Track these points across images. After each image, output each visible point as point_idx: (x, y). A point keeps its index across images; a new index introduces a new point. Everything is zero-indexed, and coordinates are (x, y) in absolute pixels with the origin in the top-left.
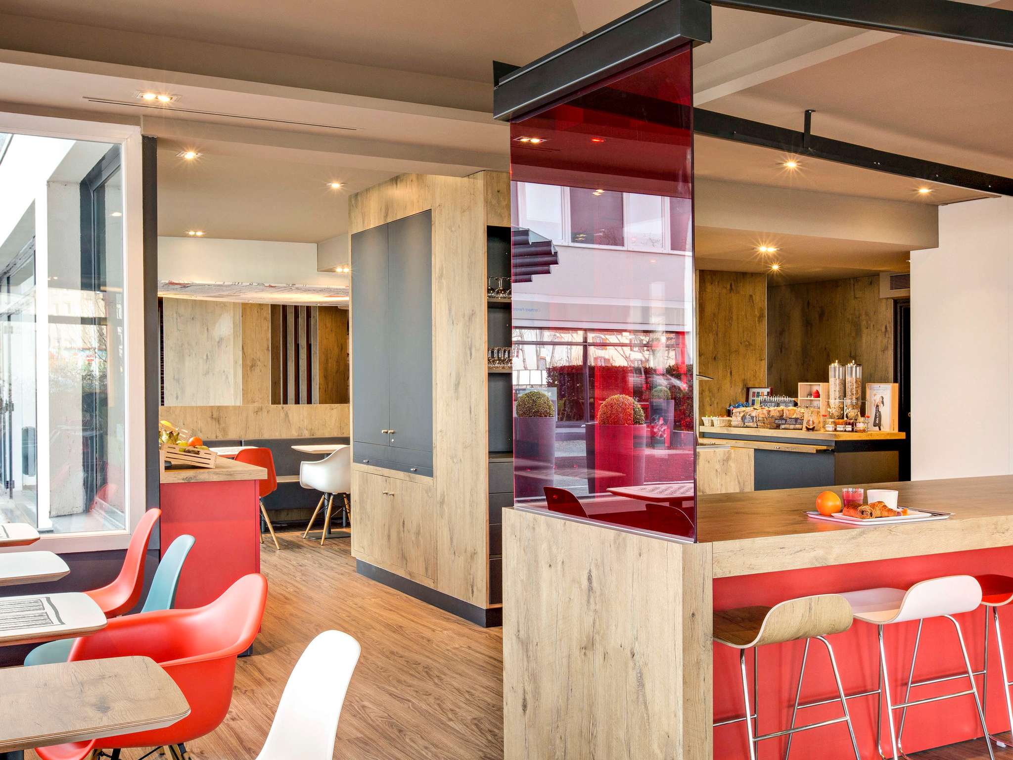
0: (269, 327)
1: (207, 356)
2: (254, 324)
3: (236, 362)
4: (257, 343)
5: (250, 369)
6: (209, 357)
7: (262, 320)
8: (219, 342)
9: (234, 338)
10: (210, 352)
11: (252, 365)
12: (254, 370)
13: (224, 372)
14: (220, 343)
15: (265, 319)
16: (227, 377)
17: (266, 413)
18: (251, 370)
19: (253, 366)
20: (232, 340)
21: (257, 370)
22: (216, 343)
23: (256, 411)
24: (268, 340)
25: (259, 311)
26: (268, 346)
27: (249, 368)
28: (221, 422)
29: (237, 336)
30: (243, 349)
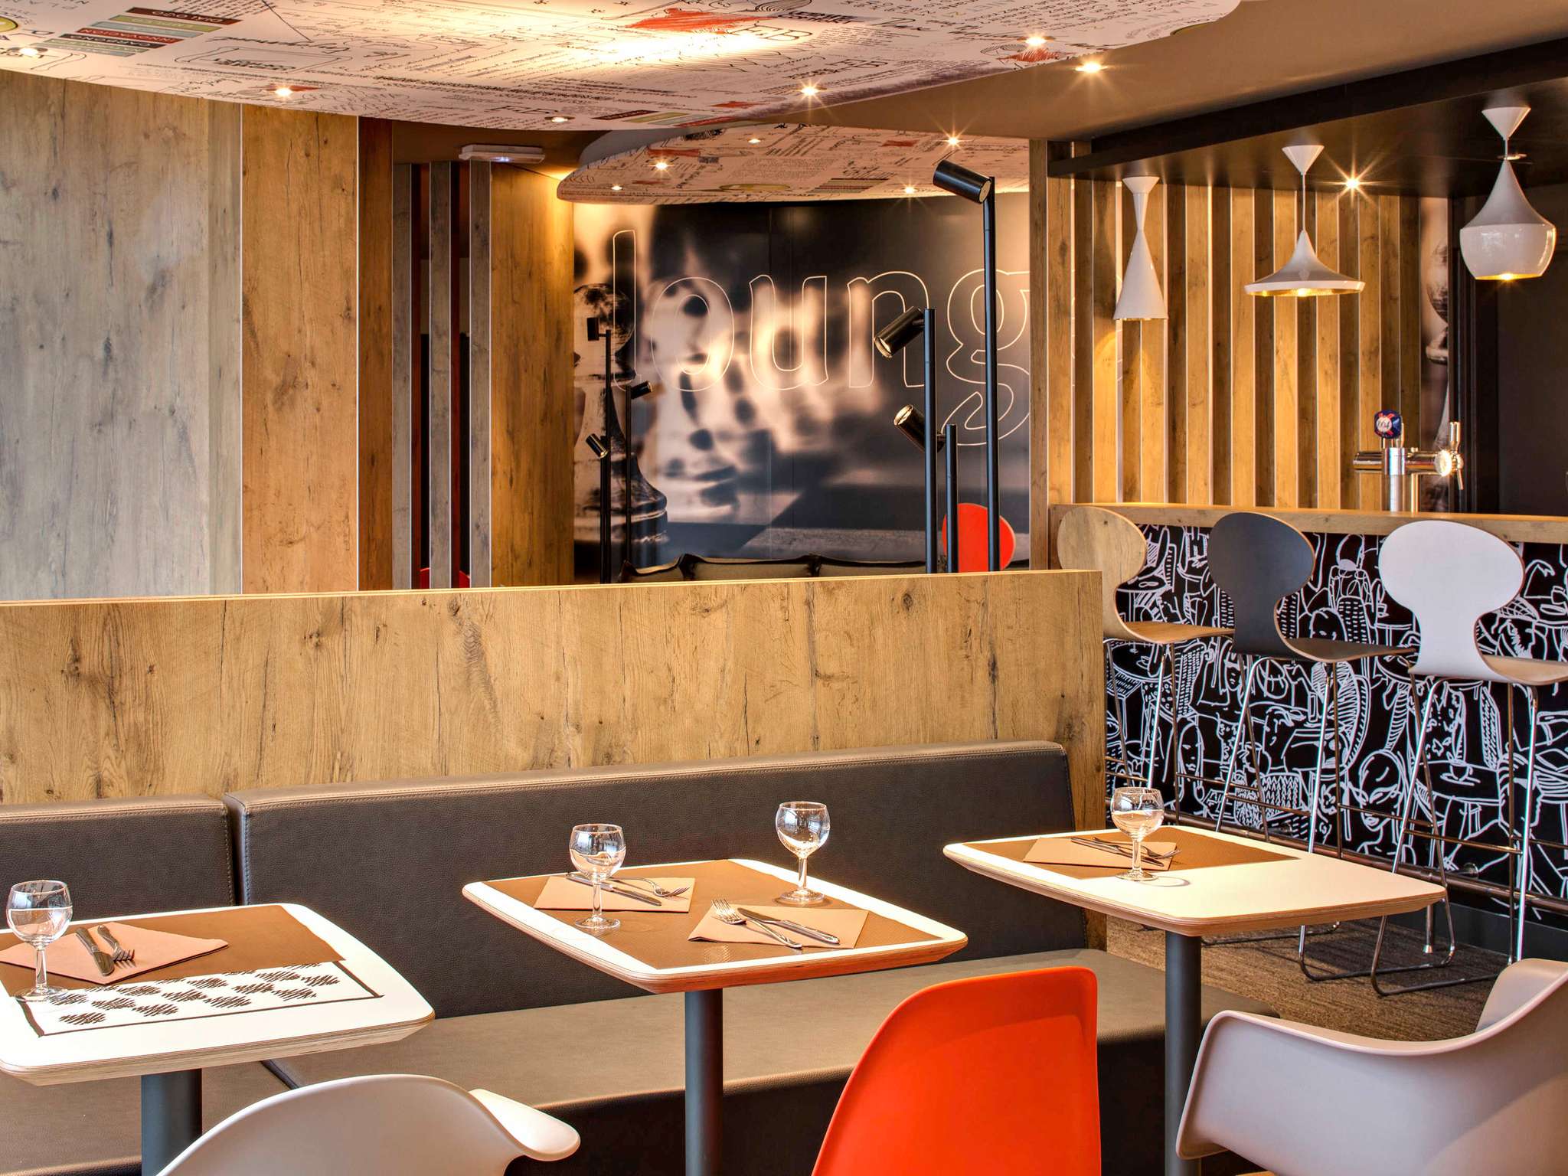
0: (351, 221)
1: (108, 347)
2: (294, 207)
3: (218, 373)
4: (306, 285)
5: (275, 402)
6: (115, 351)
7: (326, 190)
8: (153, 289)
9: (213, 268)
10: (119, 332)
11: (284, 382)
12: (292, 403)
13: (172, 412)
14: (159, 290)
15: (338, 184)
16: (184, 436)
17: (368, 640)
18: (279, 408)
19: (286, 390)
20: (205, 278)
21: (305, 401)
22: (143, 295)
23: (313, 629)
24: (347, 274)
25: (314, 152)
26: (348, 300)
27: (269, 397)
28: (126, 696)
29: (226, 259)
30: (247, 312)
